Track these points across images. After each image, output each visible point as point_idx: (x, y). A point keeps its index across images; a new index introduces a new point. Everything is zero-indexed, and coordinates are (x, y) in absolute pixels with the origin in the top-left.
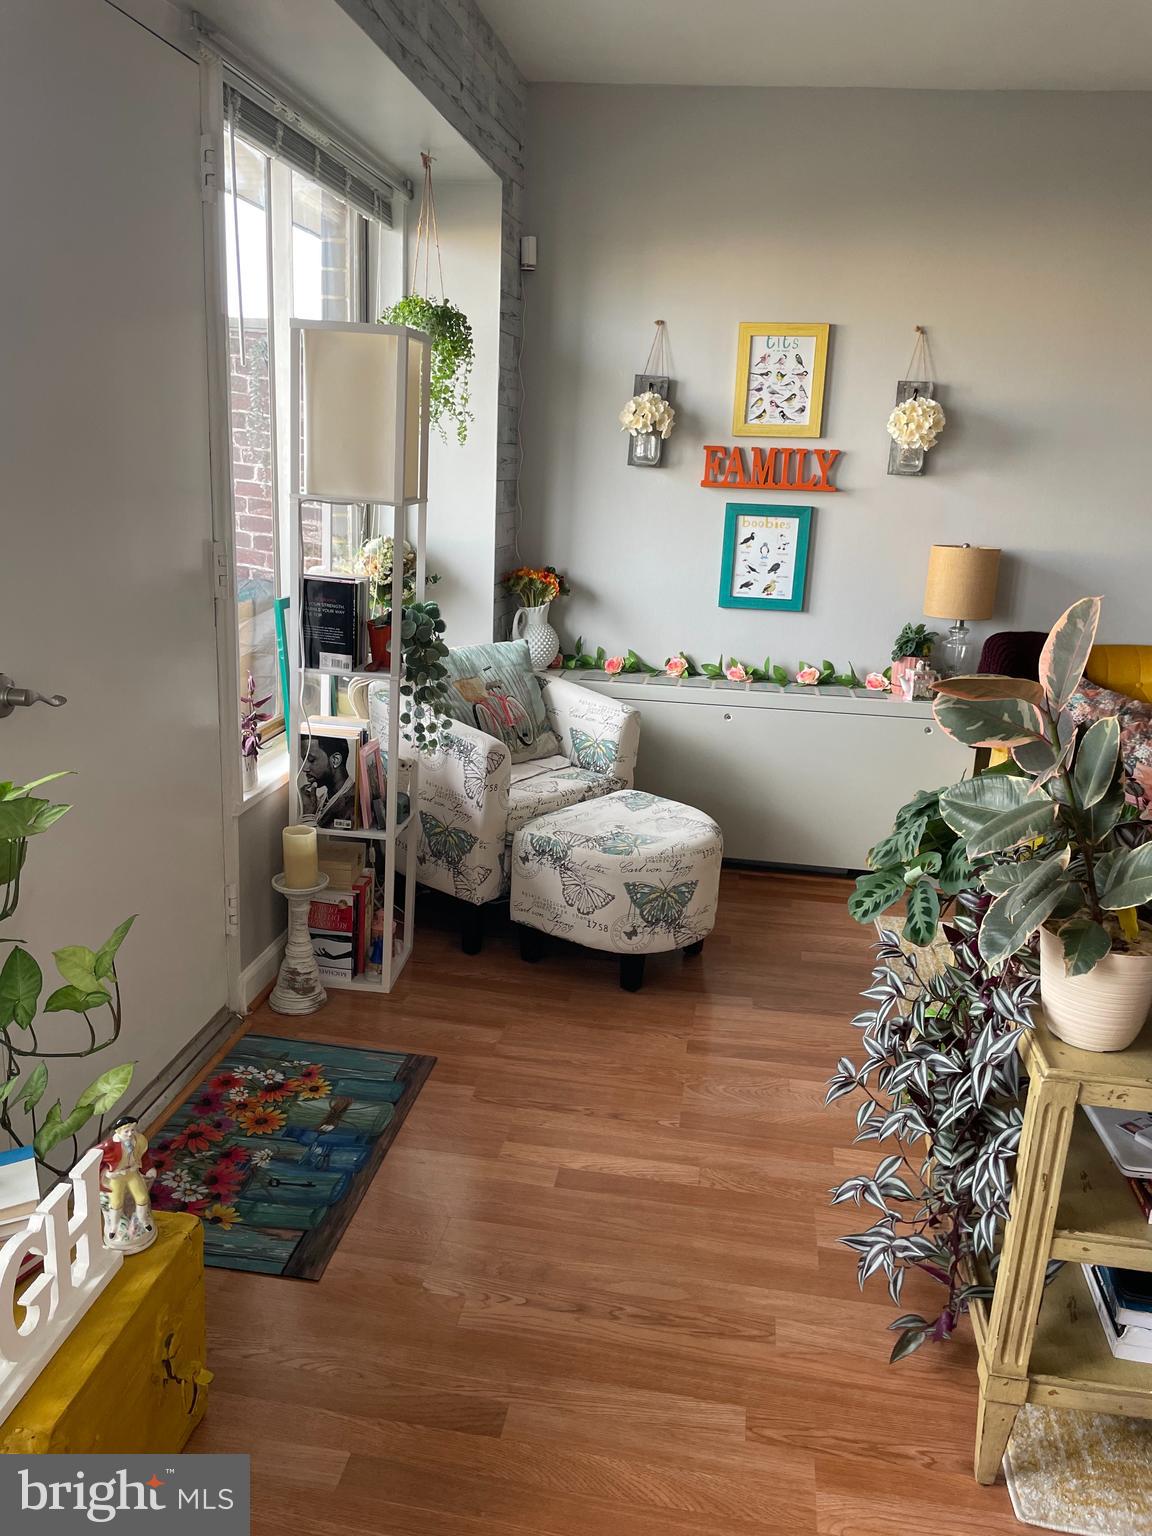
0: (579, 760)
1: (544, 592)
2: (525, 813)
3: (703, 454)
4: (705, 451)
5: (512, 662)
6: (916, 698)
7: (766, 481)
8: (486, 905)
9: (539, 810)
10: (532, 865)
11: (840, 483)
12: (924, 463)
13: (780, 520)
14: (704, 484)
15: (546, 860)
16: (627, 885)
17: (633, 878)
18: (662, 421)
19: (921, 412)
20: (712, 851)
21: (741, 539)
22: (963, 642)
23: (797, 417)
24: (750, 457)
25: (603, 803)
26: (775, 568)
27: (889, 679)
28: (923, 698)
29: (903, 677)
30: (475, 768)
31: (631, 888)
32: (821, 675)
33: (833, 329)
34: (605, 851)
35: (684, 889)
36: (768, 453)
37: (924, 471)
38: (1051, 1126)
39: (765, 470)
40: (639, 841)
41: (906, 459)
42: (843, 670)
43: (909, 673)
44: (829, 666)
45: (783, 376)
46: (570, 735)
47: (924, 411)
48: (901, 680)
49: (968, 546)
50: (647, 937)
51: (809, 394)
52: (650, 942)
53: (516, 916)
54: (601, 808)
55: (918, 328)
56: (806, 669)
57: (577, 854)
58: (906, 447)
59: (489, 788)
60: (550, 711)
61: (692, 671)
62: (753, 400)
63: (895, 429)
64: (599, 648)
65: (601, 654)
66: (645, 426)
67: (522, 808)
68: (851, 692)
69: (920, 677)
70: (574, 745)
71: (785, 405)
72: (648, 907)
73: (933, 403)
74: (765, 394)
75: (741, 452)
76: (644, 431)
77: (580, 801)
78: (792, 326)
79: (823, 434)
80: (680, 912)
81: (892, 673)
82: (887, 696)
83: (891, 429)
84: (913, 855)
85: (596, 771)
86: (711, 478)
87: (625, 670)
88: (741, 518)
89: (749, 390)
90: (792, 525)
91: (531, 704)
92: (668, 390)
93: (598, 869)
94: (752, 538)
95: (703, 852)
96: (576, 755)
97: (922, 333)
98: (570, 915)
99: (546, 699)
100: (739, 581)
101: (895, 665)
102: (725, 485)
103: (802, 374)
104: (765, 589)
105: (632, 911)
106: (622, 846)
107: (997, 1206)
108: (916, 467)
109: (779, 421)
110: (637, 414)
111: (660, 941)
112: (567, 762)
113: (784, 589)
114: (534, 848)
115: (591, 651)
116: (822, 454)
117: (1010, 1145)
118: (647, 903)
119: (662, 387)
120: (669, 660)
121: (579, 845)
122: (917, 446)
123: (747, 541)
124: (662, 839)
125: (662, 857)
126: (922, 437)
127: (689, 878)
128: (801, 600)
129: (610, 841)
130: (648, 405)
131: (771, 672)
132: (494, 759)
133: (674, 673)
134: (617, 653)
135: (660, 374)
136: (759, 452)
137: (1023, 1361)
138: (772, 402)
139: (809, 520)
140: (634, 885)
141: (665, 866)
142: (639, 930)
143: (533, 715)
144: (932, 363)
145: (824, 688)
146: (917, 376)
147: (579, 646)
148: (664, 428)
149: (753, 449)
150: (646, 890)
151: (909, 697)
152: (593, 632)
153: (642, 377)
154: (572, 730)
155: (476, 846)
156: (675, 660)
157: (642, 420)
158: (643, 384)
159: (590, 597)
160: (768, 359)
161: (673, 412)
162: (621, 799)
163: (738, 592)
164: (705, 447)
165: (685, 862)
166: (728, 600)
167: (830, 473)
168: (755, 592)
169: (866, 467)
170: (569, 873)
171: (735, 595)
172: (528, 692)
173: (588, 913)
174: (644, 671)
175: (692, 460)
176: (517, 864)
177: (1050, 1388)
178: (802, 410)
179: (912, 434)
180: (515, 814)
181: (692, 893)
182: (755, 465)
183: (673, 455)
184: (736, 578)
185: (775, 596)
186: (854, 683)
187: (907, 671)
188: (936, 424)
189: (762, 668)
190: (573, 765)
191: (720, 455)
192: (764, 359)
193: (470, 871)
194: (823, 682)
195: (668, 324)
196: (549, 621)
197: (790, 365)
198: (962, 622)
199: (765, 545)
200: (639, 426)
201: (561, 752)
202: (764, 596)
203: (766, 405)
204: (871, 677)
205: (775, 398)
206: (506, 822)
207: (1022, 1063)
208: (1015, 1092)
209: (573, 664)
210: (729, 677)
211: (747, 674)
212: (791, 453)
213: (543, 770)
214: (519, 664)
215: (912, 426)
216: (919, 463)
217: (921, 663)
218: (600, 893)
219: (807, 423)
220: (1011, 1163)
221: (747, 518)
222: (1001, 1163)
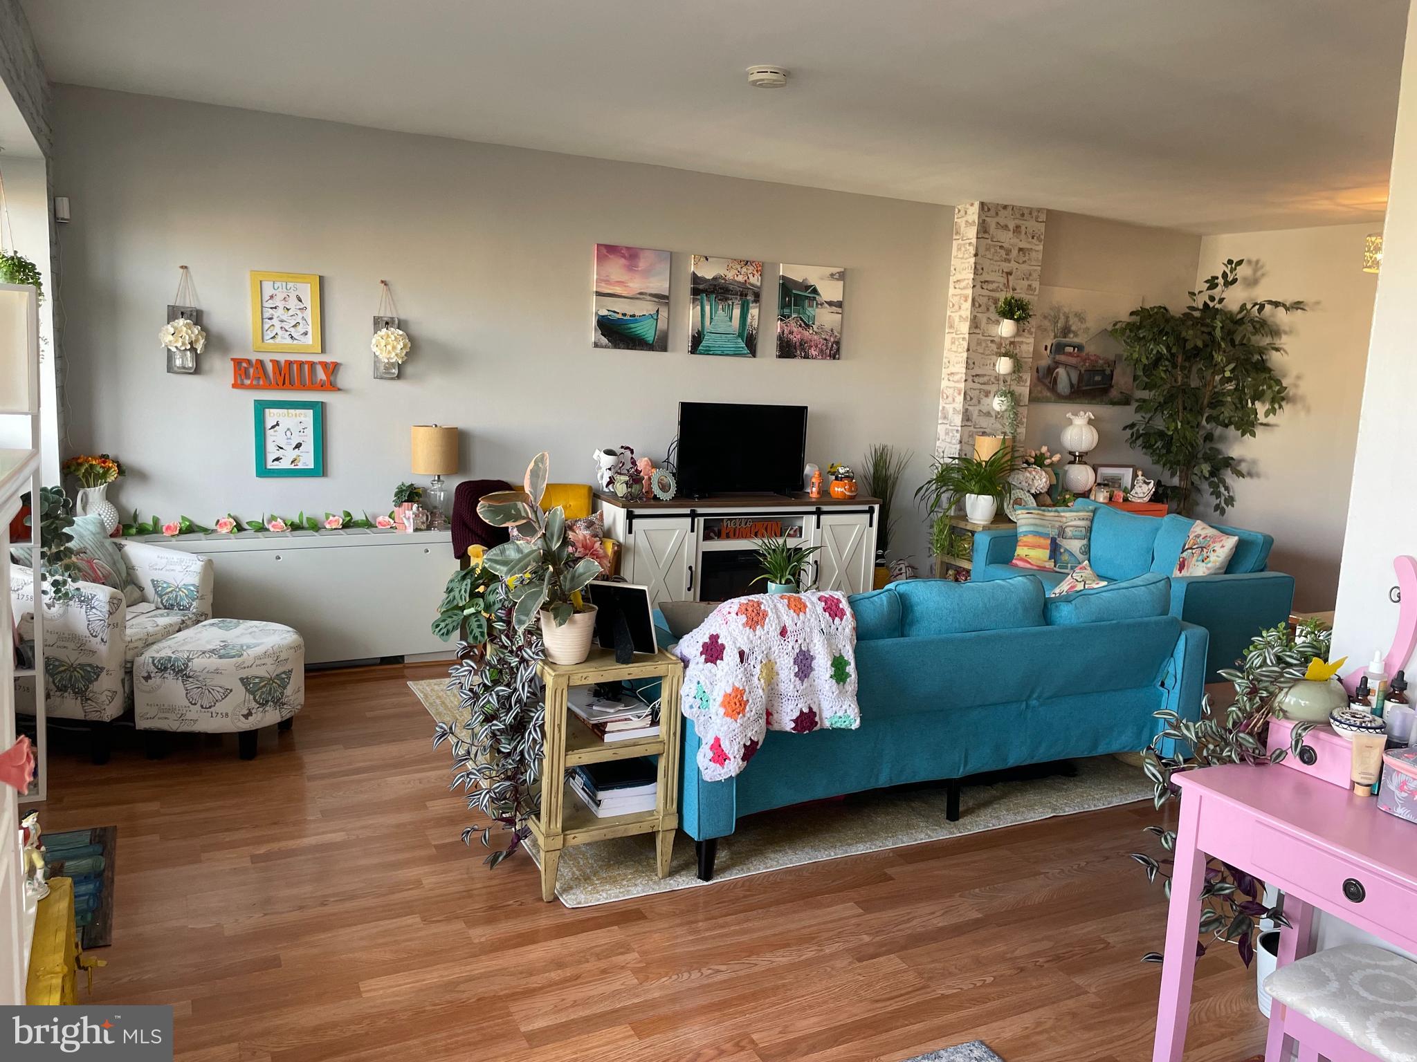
0: (162, 604)
1: (104, 475)
2: (140, 644)
3: (230, 366)
4: (232, 362)
5: (91, 532)
6: (416, 530)
7: (284, 384)
8: (113, 721)
9: (148, 643)
10: (156, 680)
11: (340, 383)
12: (399, 372)
13: (298, 411)
14: (235, 386)
15: (170, 676)
16: (242, 679)
17: (244, 674)
18: (197, 341)
19: (393, 338)
20: (298, 647)
21: (269, 425)
22: (441, 490)
23: (303, 339)
24: (269, 367)
25: (199, 630)
26: (298, 446)
27: (393, 519)
28: (421, 530)
29: (405, 517)
30: (98, 613)
31: (245, 681)
32: (343, 520)
33: (321, 279)
34: (220, 657)
35: (284, 676)
36: (283, 364)
37: (399, 377)
38: (558, 699)
39: (283, 375)
40: (245, 648)
41: (386, 368)
42: (358, 516)
43: (409, 513)
44: (348, 514)
45: (288, 310)
46: (151, 586)
47: (396, 338)
48: (404, 519)
49: (436, 426)
50: (260, 715)
51: (310, 322)
52: (262, 719)
53: (141, 724)
54: (200, 632)
55: (382, 282)
56: (331, 518)
57: (197, 664)
58: (386, 361)
59: (111, 626)
60: (130, 569)
61: (240, 528)
62: (266, 327)
63: (377, 349)
64: (154, 517)
65: (156, 521)
66: (184, 344)
67: (136, 641)
68: (368, 531)
69: (416, 516)
70: (157, 592)
71: (292, 329)
72: (259, 693)
73: (401, 332)
74: (275, 321)
75: (261, 363)
76: (183, 348)
77: (178, 632)
78: (291, 275)
79: (323, 351)
80: (282, 693)
81: (395, 515)
82: (395, 531)
83: (375, 349)
84: (465, 600)
85: (180, 610)
86: (239, 382)
87: (181, 532)
88: (267, 410)
89: (262, 319)
90: (307, 416)
91: (114, 563)
92: (197, 317)
93: (217, 672)
94: (277, 424)
95: (296, 648)
96: (159, 600)
97: (385, 284)
98: (194, 712)
99: (125, 558)
100: (270, 457)
101: (396, 509)
102: (251, 387)
103: (302, 309)
104: (292, 462)
105: (247, 698)
106: (233, 653)
107: (537, 754)
108: (394, 373)
109: (289, 341)
110: (176, 335)
111: (271, 717)
112: (153, 607)
113: (307, 460)
114: (157, 667)
115: (147, 519)
116: (324, 365)
117: (540, 719)
118: (258, 690)
119: (191, 315)
120: (218, 521)
121: (198, 657)
122: (394, 360)
123: (273, 427)
124: (262, 643)
125: (266, 654)
126: (397, 355)
127: (286, 668)
128: (321, 468)
129: (221, 651)
130: (185, 329)
131: (305, 524)
132: (114, 604)
133: (225, 531)
134: (171, 518)
135: (188, 305)
136: (276, 363)
137: (559, 825)
138: (281, 328)
139: (321, 413)
140: (247, 678)
141: (269, 661)
142: (253, 711)
143: (118, 573)
144: (394, 304)
145: (348, 530)
146: (386, 313)
147: (135, 516)
148: (199, 347)
149: (271, 361)
150: (257, 680)
151: (410, 530)
152: (143, 503)
153: (173, 307)
154: (153, 581)
155: (103, 674)
156: (223, 520)
157: (180, 340)
158: (174, 313)
159: (141, 476)
160: (275, 297)
161: (205, 334)
162: (213, 625)
163: (271, 465)
164: (232, 359)
165: (283, 656)
166: (263, 471)
167: (332, 378)
168: (285, 464)
169: (357, 374)
170: (191, 680)
171: (269, 467)
172: (110, 555)
173: (210, 707)
174: (197, 532)
175: (222, 370)
176: (139, 684)
177: (573, 836)
178: (306, 334)
179: (389, 352)
180: (131, 645)
181: (289, 678)
182: (274, 373)
183: (206, 365)
184: (268, 455)
185: (300, 466)
186: (368, 524)
187: (407, 512)
188: (405, 346)
189: (297, 520)
190: (158, 608)
191: (244, 365)
192: (272, 297)
193: (98, 695)
194: (346, 526)
195: (191, 269)
196: (107, 499)
197: (293, 303)
198: (439, 476)
199: (288, 429)
200: (179, 344)
201: (144, 599)
202: (292, 467)
203: (277, 329)
204: (380, 519)
205: (283, 325)
206: (125, 653)
207: (541, 679)
208: (539, 694)
209: (134, 531)
210: (272, 529)
211: (286, 525)
212: (301, 364)
213: (135, 614)
214: (98, 533)
215: (389, 347)
216: (395, 371)
217: (415, 506)
218: (219, 689)
219: (311, 343)
220: (542, 726)
221: (272, 410)
222: (538, 729)
